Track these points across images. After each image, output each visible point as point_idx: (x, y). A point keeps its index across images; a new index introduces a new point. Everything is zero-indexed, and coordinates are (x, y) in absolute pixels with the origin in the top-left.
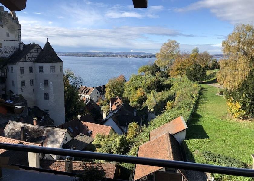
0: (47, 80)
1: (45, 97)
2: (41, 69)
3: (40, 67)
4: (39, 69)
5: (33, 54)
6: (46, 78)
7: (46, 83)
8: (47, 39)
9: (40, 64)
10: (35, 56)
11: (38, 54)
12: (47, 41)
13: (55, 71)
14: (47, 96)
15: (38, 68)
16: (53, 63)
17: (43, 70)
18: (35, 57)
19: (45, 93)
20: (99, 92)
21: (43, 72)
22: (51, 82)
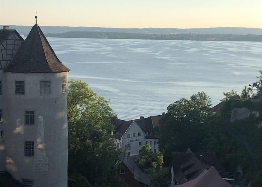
0: (33, 112)
1: (25, 152)
2: (20, 88)
3: (17, 82)
4: (17, 86)
5: (4, 52)
6: (31, 109)
7: (30, 119)
8: (36, 17)
9: (19, 77)
10: (9, 58)
11: (15, 52)
12: (35, 24)
13: (50, 93)
14: (29, 149)
15: (14, 85)
16: (47, 74)
17: (23, 90)
18: (7, 59)
19: (26, 142)
20: (142, 133)
21: (23, 93)
22: (40, 117)
